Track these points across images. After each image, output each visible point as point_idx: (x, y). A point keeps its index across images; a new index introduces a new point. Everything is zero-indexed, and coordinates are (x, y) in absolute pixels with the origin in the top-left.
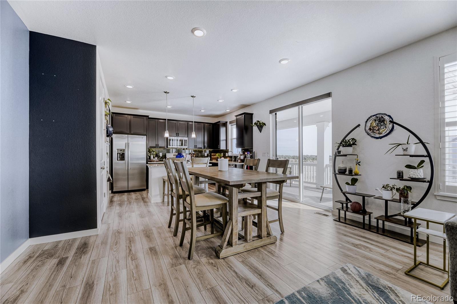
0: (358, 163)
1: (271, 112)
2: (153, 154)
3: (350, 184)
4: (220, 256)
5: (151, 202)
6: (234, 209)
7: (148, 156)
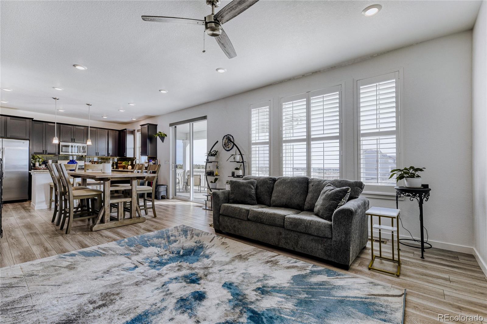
0: (217, 168)
1: (171, 125)
2: (39, 161)
3: (213, 182)
4: (93, 229)
5: (34, 209)
6: (106, 197)
7: (32, 163)
